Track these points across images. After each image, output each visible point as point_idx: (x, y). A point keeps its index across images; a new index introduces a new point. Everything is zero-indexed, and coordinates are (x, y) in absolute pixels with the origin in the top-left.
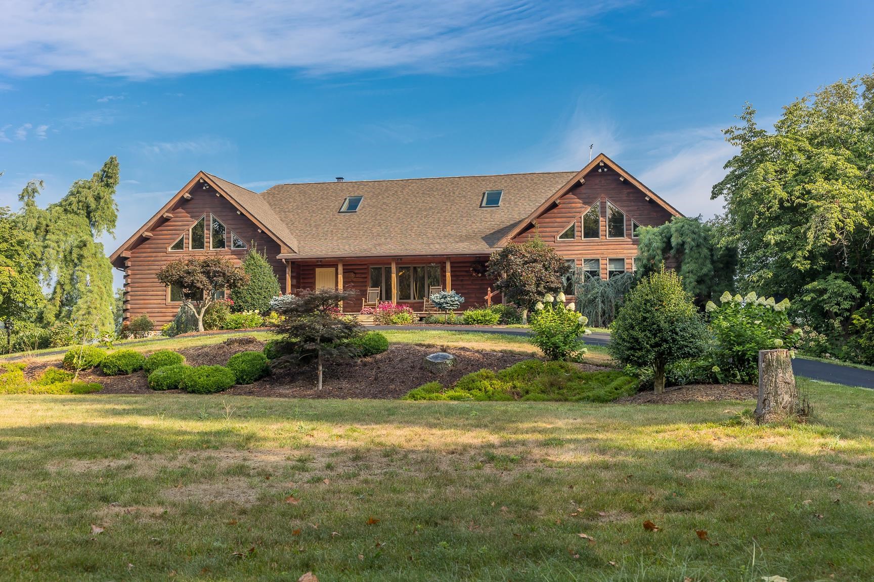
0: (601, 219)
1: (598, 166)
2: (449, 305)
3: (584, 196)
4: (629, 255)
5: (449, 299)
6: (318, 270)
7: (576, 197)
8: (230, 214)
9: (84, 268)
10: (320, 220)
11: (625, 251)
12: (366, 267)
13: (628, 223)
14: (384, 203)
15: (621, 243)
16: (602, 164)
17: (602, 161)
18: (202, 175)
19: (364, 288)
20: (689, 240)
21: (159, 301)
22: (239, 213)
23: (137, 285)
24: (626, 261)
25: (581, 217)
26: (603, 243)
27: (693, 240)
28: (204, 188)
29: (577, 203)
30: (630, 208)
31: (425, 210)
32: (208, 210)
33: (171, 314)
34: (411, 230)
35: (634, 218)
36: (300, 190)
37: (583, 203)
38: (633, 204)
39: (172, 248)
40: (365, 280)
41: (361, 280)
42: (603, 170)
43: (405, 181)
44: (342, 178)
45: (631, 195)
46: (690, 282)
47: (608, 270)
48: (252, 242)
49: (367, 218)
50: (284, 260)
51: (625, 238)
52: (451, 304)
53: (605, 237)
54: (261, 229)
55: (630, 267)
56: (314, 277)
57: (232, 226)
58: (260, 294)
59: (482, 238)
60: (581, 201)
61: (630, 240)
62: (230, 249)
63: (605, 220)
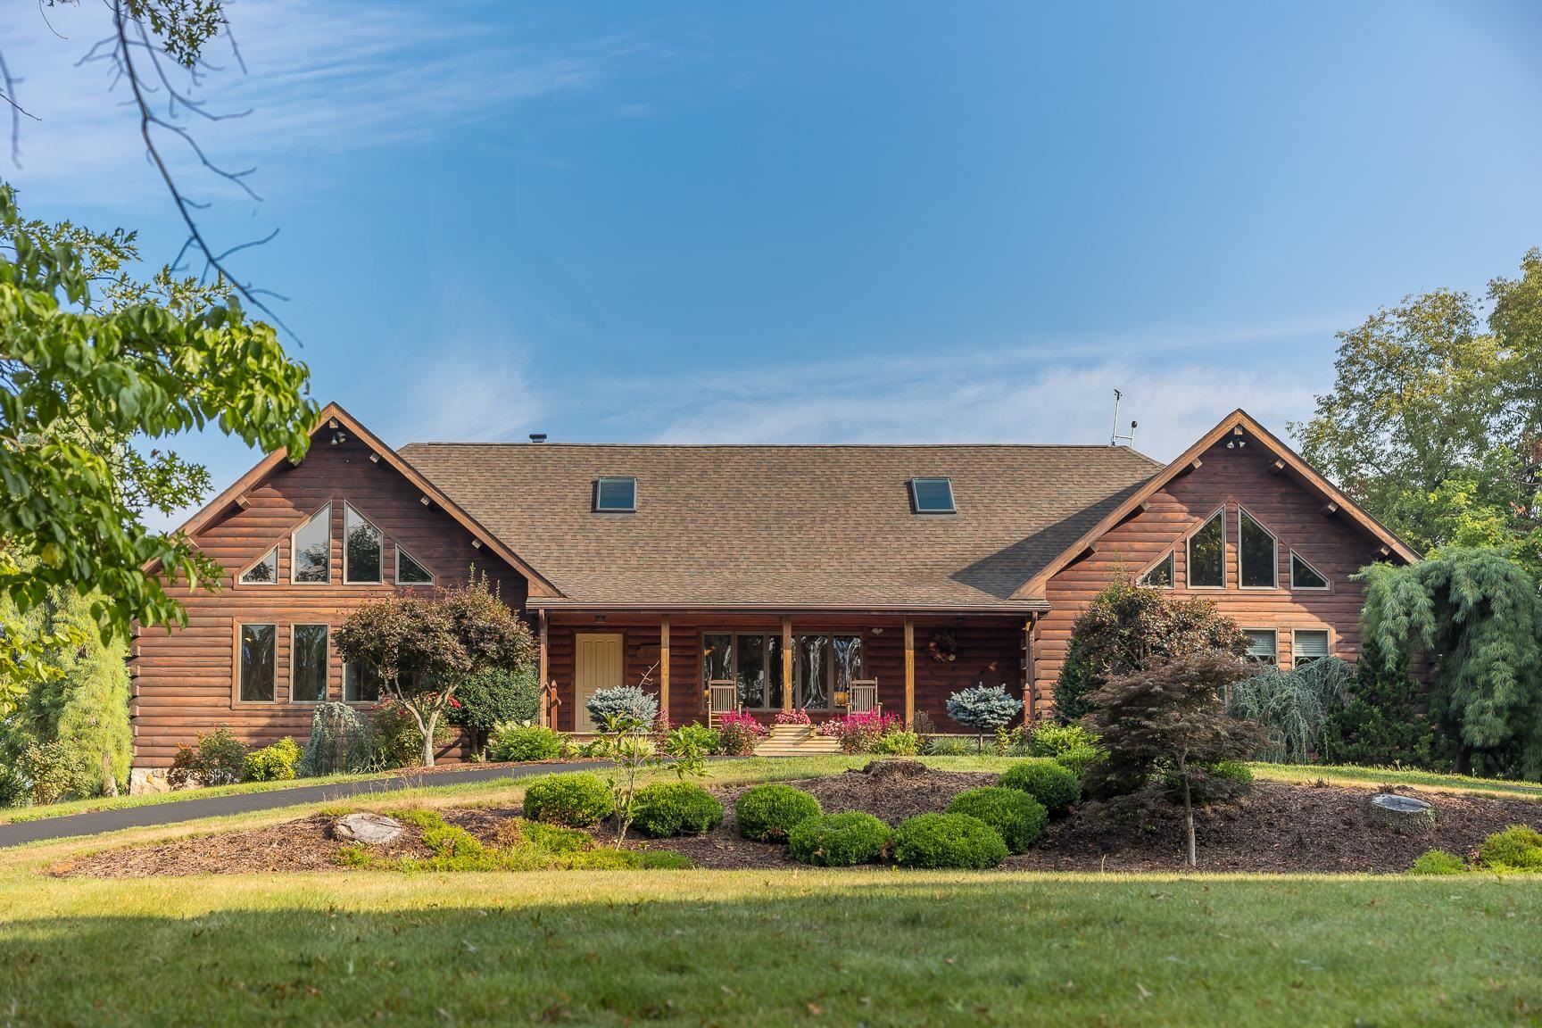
0: (1227, 546)
1: (1230, 436)
2: (996, 716)
3: (1191, 497)
4: (1285, 624)
5: (997, 703)
6: (581, 638)
7: (1174, 499)
8: (394, 504)
9: (73, 614)
10: (558, 527)
11: (1277, 616)
12: (693, 633)
13: (1284, 557)
14: (689, 496)
15: (1268, 598)
16: (1238, 432)
17: (1239, 426)
18: (334, 412)
19: (689, 681)
20: (1500, 593)
21: (214, 700)
22: (425, 502)
23: (156, 660)
24: (1280, 636)
25: (1185, 542)
26: (1231, 598)
27: (1508, 594)
28: (334, 442)
29: (1178, 511)
30: (1287, 526)
31: (791, 513)
32: (339, 492)
33: (245, 730)
34: (782, 556)
35: (1295, 548)
36: (473, 458)
37: (1190, 513)
38: (1292, 517)
39: (245, 578)
40: (691, 662)
41: (685, 662)
42: (1237, 445)
43: (714, 450)
44: (544, 437)
45: (1289, 500)
46: (1505, 681)
47: (1294, 655)
48: (472, 568)
49: (667, 526)
50: (542, 612)
51: (1277, 589)
52: (999, 715)
53: (1235, 585)
54: (479, 541)
55: (1288, 649)
56: (572, 654)
57: (400, 533)
58: (507, 686)
59: (951, 577)
60: (1185, 508)
61: (1287, 593)
62: (394, 585)
63: (1234, 550)
